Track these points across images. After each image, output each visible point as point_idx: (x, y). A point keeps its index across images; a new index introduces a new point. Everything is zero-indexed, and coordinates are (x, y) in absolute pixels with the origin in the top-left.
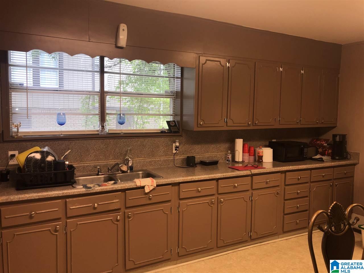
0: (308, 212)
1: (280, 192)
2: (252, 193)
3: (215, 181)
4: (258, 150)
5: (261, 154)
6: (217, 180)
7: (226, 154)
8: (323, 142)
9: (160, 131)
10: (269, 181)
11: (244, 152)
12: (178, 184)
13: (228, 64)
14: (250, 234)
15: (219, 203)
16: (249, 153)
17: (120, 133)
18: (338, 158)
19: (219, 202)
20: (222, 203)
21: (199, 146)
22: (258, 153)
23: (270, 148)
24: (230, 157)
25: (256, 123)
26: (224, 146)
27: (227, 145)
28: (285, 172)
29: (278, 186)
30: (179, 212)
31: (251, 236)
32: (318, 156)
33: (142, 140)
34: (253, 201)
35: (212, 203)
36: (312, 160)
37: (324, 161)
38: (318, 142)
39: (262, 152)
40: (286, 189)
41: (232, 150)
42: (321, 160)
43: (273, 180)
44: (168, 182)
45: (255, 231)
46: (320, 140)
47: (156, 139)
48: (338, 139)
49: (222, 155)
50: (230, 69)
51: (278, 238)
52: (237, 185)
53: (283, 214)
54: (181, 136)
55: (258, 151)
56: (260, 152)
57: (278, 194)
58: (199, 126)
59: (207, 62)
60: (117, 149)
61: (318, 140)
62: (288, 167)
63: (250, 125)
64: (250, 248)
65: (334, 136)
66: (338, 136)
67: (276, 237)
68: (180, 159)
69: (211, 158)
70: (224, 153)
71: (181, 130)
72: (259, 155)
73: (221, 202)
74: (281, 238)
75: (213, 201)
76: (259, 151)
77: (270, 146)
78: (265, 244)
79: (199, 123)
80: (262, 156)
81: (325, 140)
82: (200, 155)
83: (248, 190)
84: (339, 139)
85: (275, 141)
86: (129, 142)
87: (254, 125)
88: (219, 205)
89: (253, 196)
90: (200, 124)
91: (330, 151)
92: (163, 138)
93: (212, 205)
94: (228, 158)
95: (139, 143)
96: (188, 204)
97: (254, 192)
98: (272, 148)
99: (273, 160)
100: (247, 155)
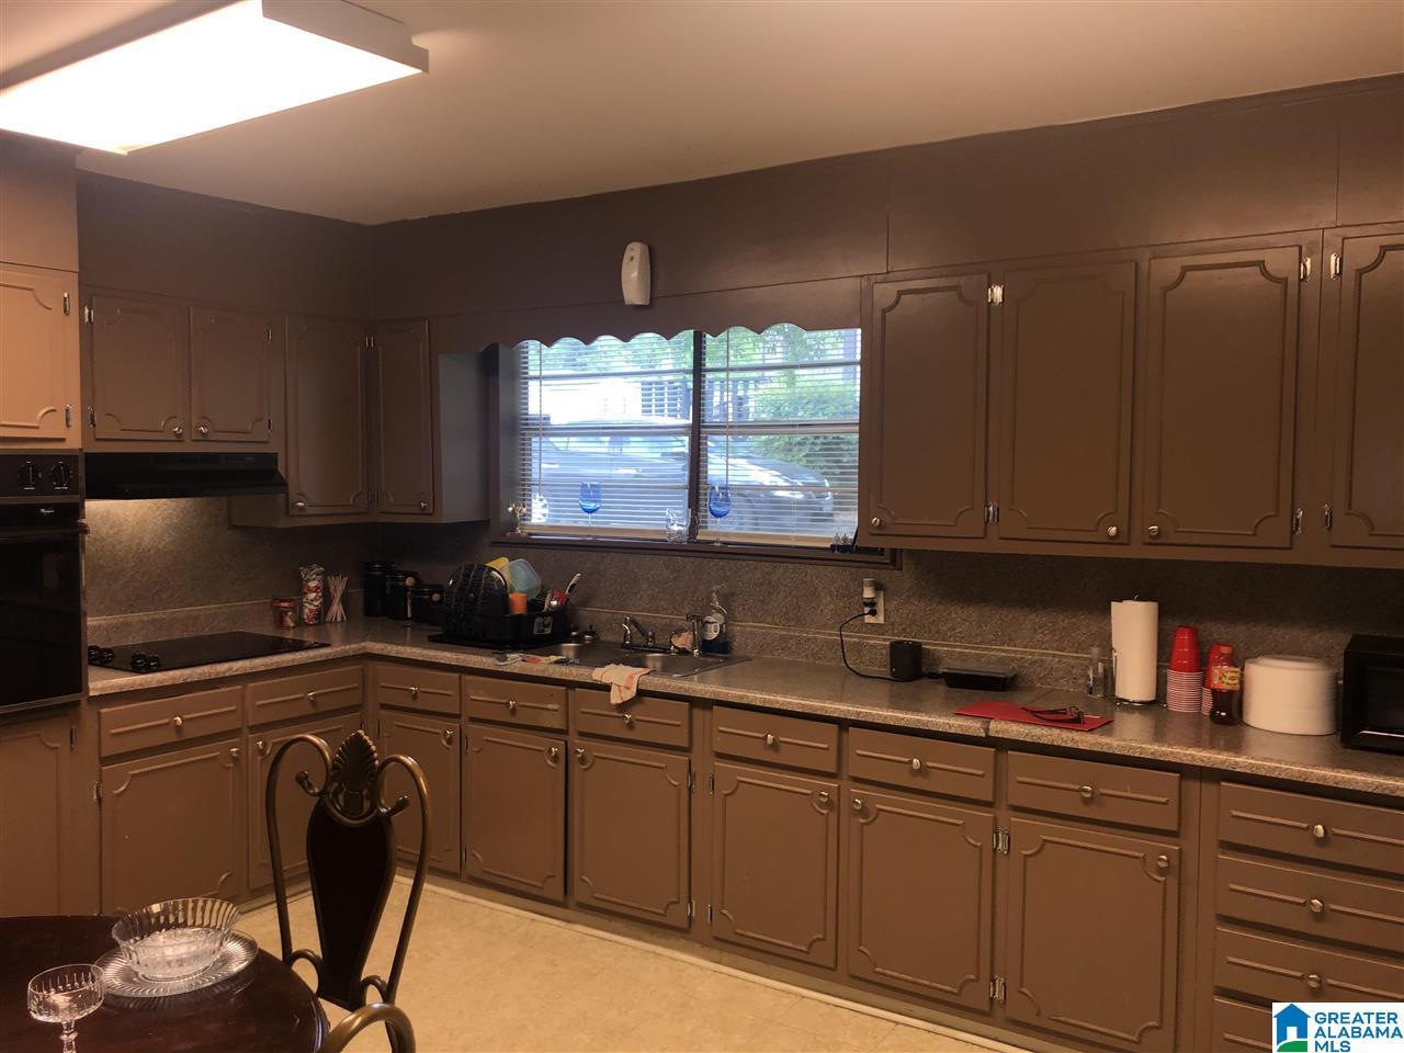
2: (1009, 820)
3: (837, 726)
6: (844, 724)
9: (828, 545)
17: (713, 542)
25: (1148, 534)
33: (766, 566)
45: (1024, 990)
47: (809, 569)
58: (872, 531)
59: (904, 298)
60: (701, 587)
73: (856, 811)
75: (821, 796)
79: (870, 520)
86: (731, 569)
90: (873, 525)
92: (830, 569)
95: (758, 574)
96: (738, 778)
97: (1017, 819)
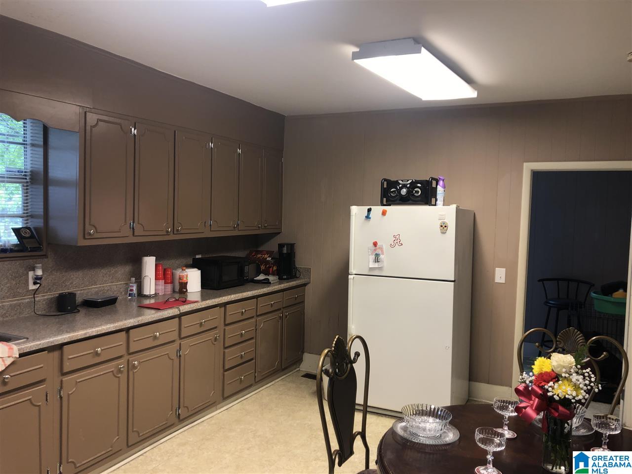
0: (254, 361)
1: (219, 336)
2: (180, 344)
3: (125, 332)
4: (178, 273)
5: (185, 279)
6: (127, 330)
7: (127, 284)
8: (266, 256)
10: (205, 322)
11: (156, 279)
12: (60, 347)
13: (133, 129)
14: (179, 412)
15: (130, 370)
16: (164, 279)
18: (285, 277)
19: (130, 367)
20: (136, 368)
21: (80, 274)
22: (180, 279)
23: (196, 269)
24: (135, 288)
25: (178, 230)
26: (122, 271)
27: (127, 268)
28: (225, 305)
29: (216, 327)
30: (61, 397)
31: (179, 414)
32: (261, 277)
34: (181, 358)
35: (120, 371)
36: (254, 283)
37: (270, 283)
38: (259, 256)
39: (187, 276)
40: (226, 331)
41: (138, 275)
42: (266, 282)
43: (210, 319)
44: (41, 347)
45: (185, 406)
46: (261, 252)
48: (285, 250)
49: (121, 286)
50: (136, 138)
51: (216, 410)
52: (160, 334)
53: (222, 371)
54: (45, 256)
55: (179, 276)
56: (183, 276)
57: (216, 339)
58: (86, 237)
59: (100, 123)
61: (258, 252)
62: (229, 296)
63: (169, 234)
64: (178, 434)
65: (281, 246)
66: (286, 246)
67: (214, 408)
68: (44, 300)
69: (101, 293)
70: (123, 283)
71: (45, 244)
72: (181, 281)
73: (134, 367)
74: (220, 409)
75: (121, 368)
76: (181, 274)
77: (194, 265)
78: (198, 424)
79: (86, 232)
80: (187, 283)
81: (268, 252)
82: (81, 290)
83: (173, 341)
84: (287, 250)
85: (200, 257)
87: (175, 233)
88: (131, 373)
89: (182, 348)
90: (90, 234)
91: (275, 268)
93: (120, 375)
94: (132, 290)
96: (78, 381)
97: (183, 342)
98: (199, 269)
99: (202, 288)
100: (162, 282)
